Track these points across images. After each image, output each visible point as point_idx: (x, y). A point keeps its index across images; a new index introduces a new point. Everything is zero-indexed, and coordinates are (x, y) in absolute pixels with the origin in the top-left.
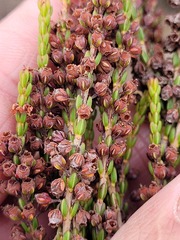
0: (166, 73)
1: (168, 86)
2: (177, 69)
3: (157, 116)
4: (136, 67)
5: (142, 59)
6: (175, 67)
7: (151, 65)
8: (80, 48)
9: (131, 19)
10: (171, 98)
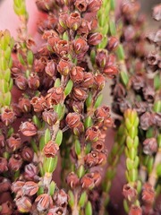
0: (146, 97)
1: (148, 113)
2: (158, 92)
3: (134, 151)
4: (115, 90)
5: (121, 81)
6: (156, 90)
7: (132, 87)
8: (50, 75)
9: (109, 34)
10: (151, 126)
